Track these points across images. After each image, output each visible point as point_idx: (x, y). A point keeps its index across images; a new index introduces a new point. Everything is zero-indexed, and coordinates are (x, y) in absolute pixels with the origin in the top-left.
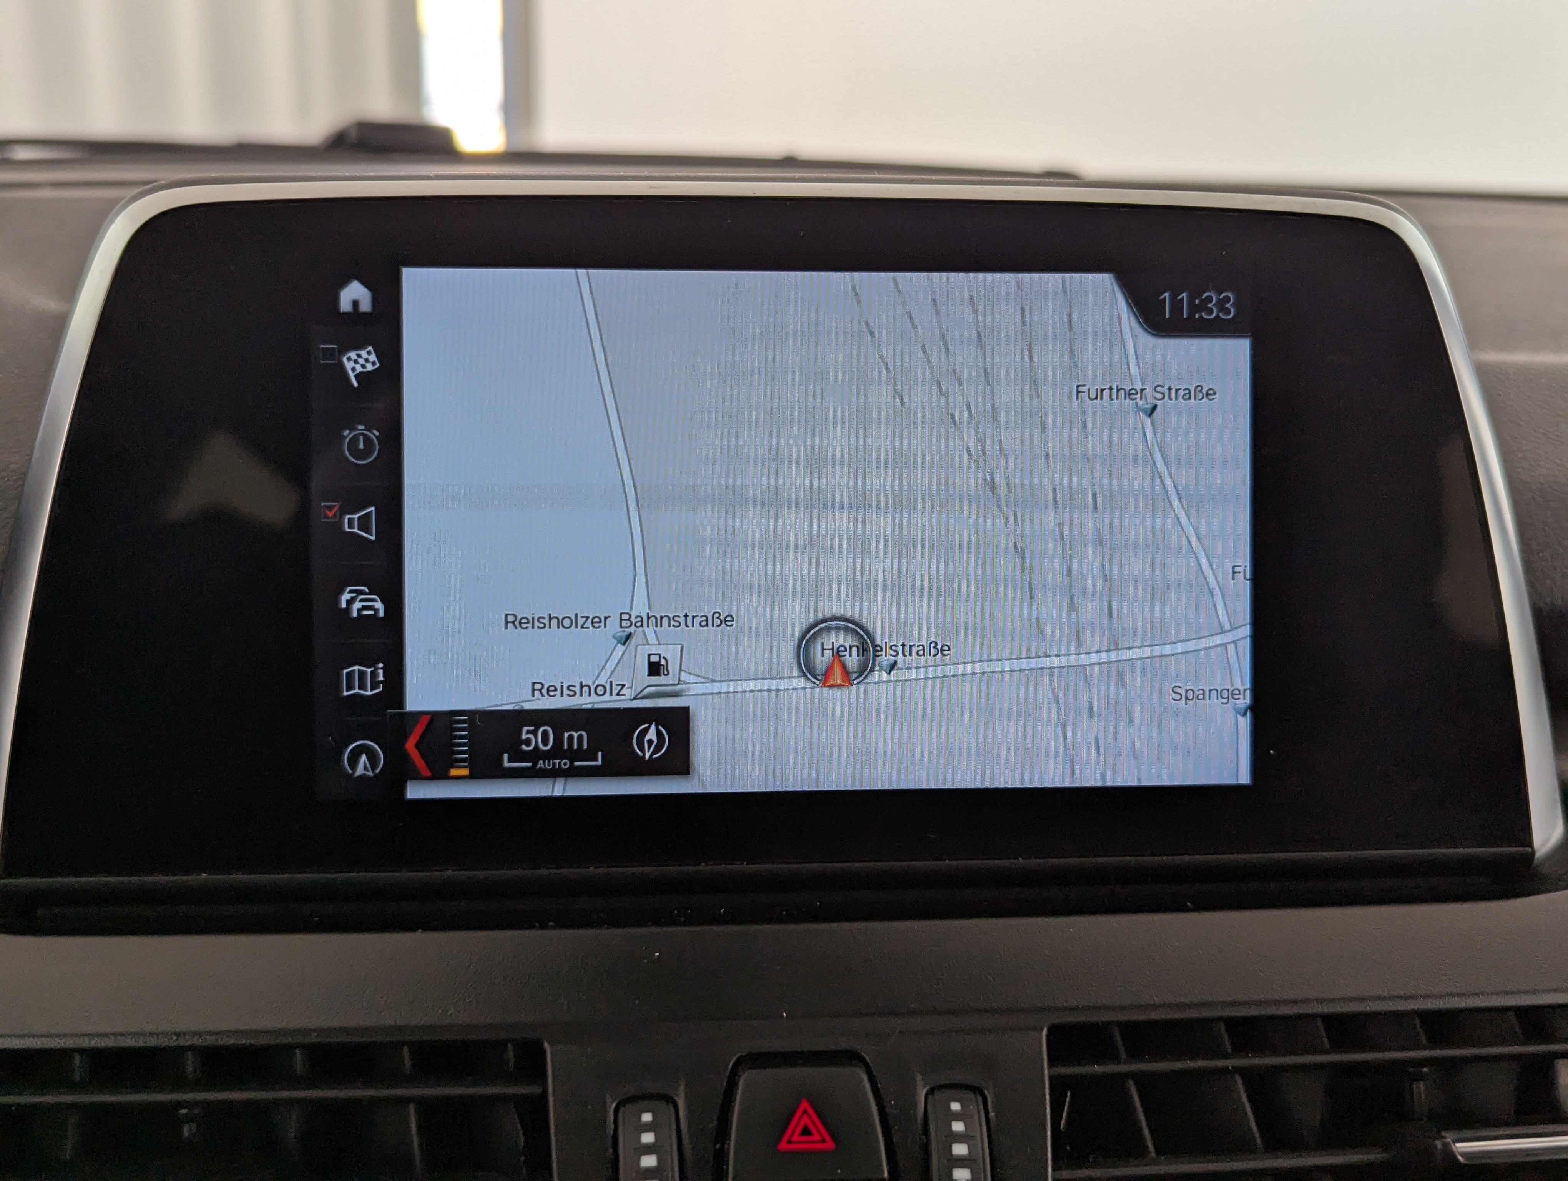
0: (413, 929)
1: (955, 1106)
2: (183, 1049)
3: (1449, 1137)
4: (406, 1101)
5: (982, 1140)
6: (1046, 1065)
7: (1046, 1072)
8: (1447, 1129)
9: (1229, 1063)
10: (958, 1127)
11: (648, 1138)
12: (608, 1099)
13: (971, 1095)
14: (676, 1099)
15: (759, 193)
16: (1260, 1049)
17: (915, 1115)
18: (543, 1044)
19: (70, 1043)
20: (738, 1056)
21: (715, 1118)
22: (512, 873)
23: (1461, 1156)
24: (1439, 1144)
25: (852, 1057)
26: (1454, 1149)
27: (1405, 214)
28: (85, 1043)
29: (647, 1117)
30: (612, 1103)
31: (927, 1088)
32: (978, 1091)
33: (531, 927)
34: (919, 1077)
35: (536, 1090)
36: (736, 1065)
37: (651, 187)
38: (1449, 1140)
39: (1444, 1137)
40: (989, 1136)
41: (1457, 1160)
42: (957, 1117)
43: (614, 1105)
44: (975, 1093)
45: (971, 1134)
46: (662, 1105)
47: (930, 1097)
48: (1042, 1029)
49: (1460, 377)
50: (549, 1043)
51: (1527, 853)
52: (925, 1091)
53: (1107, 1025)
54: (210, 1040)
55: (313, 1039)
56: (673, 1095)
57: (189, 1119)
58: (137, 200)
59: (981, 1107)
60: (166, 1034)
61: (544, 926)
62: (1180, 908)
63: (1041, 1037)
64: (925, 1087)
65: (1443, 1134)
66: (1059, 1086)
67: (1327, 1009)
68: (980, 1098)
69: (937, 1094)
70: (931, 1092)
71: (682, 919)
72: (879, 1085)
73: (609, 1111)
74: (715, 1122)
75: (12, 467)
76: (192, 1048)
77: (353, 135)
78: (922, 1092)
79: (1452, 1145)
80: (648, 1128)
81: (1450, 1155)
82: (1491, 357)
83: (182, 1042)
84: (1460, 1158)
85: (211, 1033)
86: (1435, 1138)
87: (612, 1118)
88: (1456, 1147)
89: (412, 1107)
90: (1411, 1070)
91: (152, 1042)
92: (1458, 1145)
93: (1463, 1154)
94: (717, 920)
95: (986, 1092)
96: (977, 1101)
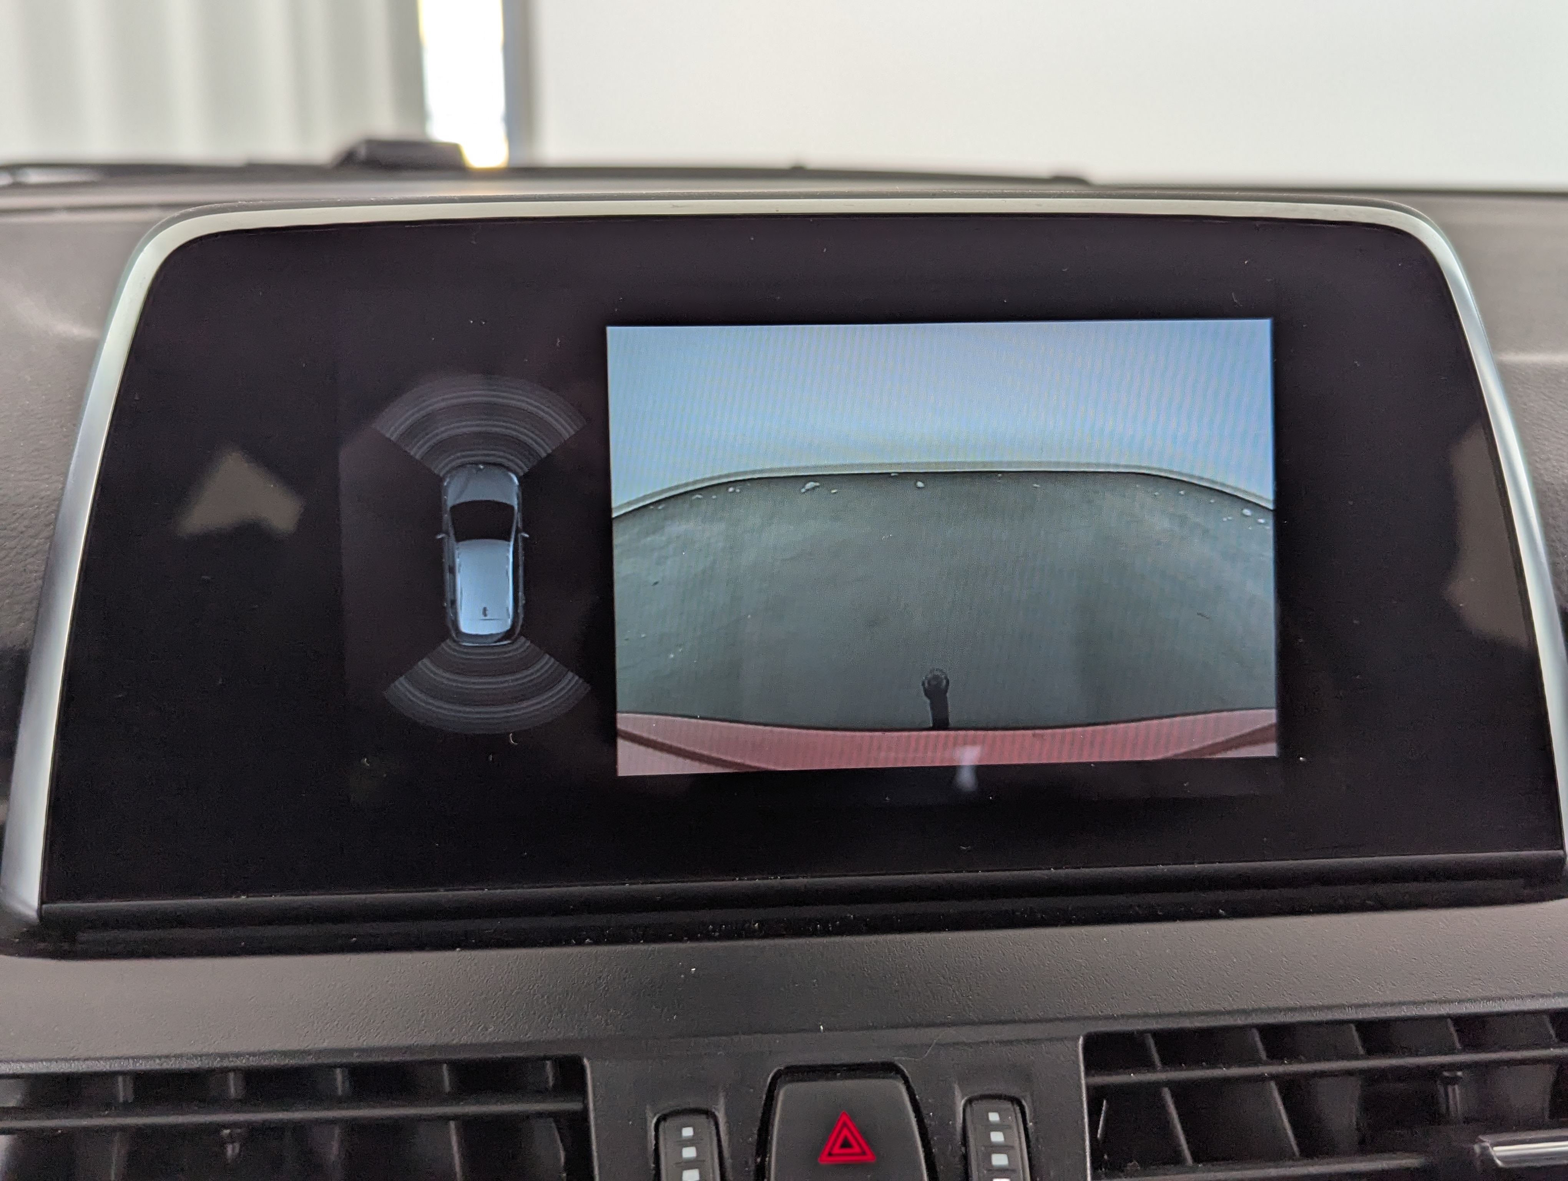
0: (453, 947)
1: (994, 1117)
2: (225, 1071)
3: (1487, 1141)
4: (447, 1119)
5: (1021, 1150)
6: (1083, 1074)
7: (1083, 1082)
8: (1484, 1133)
9: (1266, 1070)
10: (997, 1137)
11: (689, 1153)
12: (649, 1114)
13: (1008, 1105)
14: (717, 1113)
15: (782, 211)
16: (1293, 1056)
17: (955, 1128)
18: (583, 1060)
19: (116, 1066)
20: (775, 1070)
21: (756, 1132)
22: (547, 891)
23: (1499, 1160)
24: (1477, 1148)
25: (889, 1069)
26: (1493, 1153)
27: (1426, 218)
28: (130, 1066)
29: (688, 1132)
30: (653, 1118)
31: (966, 1098)
32: (1016, 1101)
33: (568, 943)
34: (956, 1086)
35: (576, 1106)
36: (775, 1079)
37: (674, 206)
38: (1488, 1144)
39: (1483, 1142)
40: (1028, 1147)
41: (1496, 1165)
42: (996, 1127)
43: (655, 1120)
44: (1013, 1104)
45: (1010, 1144)
46: (702, 1119)
47: (968, 1110)
48: (1078, 1039)
49: (1484, 381)
50: (589, 1059)
51: (1560, 856)
52: (963, 1102)
53: (1142, 1033)
54: (253, 1062)
55: (355, 1059)
56: (713, 1110)
57: (232, 1139)
58: (165, 229)
59: (1019, 1115)
60: (208, 1055)
61: (580, 943)
62: (1213, 916)
63: (1077, 1047)
64: (963, 1098)
65: (1481, 1137)
66: (1096, 1095)
67: (1361, 1015)
68: (1018, 1108)
69: (977, 1106)
70: (970, 1102)
71: (717, 934)
72: (917, 1097)
73: (650, 1127)
74: (756, 1137)
75: (43, 494)
76: (235, 1070)
77: (363, 152)
78: (961, 1103)
79: (1490, 1148)
80: (689, 1142)
81: (1488, 1160)
82: (1512, 358)
83: (226, 1063)
84: (1499, 1162)
85: (253, 1054)
86: (1475, 1143)
87: (653, 1133)
88: (1494, 1151)
89: (452, 1124)
90: (1446, 1074)
91: (195, 1064)
92: (1496, 1149)
93: (1501, 1158)
94: (751, 935)
95: (1024, 1103)
96: (1015, 1110)
